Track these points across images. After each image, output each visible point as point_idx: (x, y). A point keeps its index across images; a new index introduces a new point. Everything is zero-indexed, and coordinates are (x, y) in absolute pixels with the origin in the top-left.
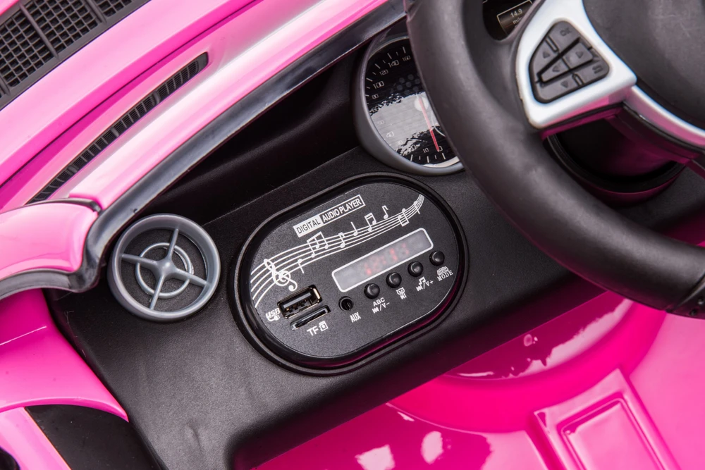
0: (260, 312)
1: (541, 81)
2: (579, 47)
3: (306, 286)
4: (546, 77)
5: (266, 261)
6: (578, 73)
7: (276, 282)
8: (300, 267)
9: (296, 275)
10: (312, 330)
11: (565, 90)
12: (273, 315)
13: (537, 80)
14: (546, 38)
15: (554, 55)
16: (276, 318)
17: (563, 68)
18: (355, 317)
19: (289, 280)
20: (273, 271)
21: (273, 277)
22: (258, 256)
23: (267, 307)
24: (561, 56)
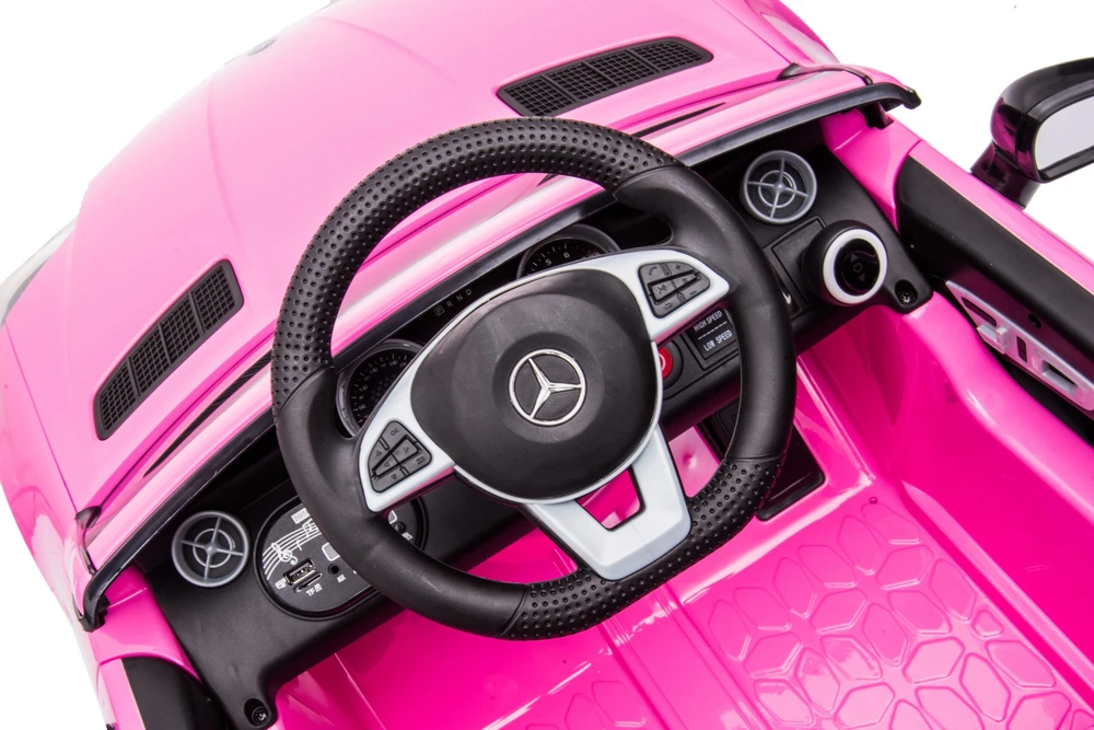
0: (271, 583)
1: (375, 474)
2: (407, 444)
3: (303, 559)
4: (379, 472)
5: (273, 544)
6: (405, 465)
7: (281, 559)
8: (299, 546)
9: (296, 553)
10: (310, 592)
11: (394, 481)
12: (281, 584)
13: (374, 475)
14: (381, 439)
15: (385, 453)
16: (284, 586)
17: (392, 463)
18: (341, 578)
19: (291, 556)
20: (279, 551)
21: (279, 556)
22: (267, 541)
23: (276, 578)
24: (391, 452)
